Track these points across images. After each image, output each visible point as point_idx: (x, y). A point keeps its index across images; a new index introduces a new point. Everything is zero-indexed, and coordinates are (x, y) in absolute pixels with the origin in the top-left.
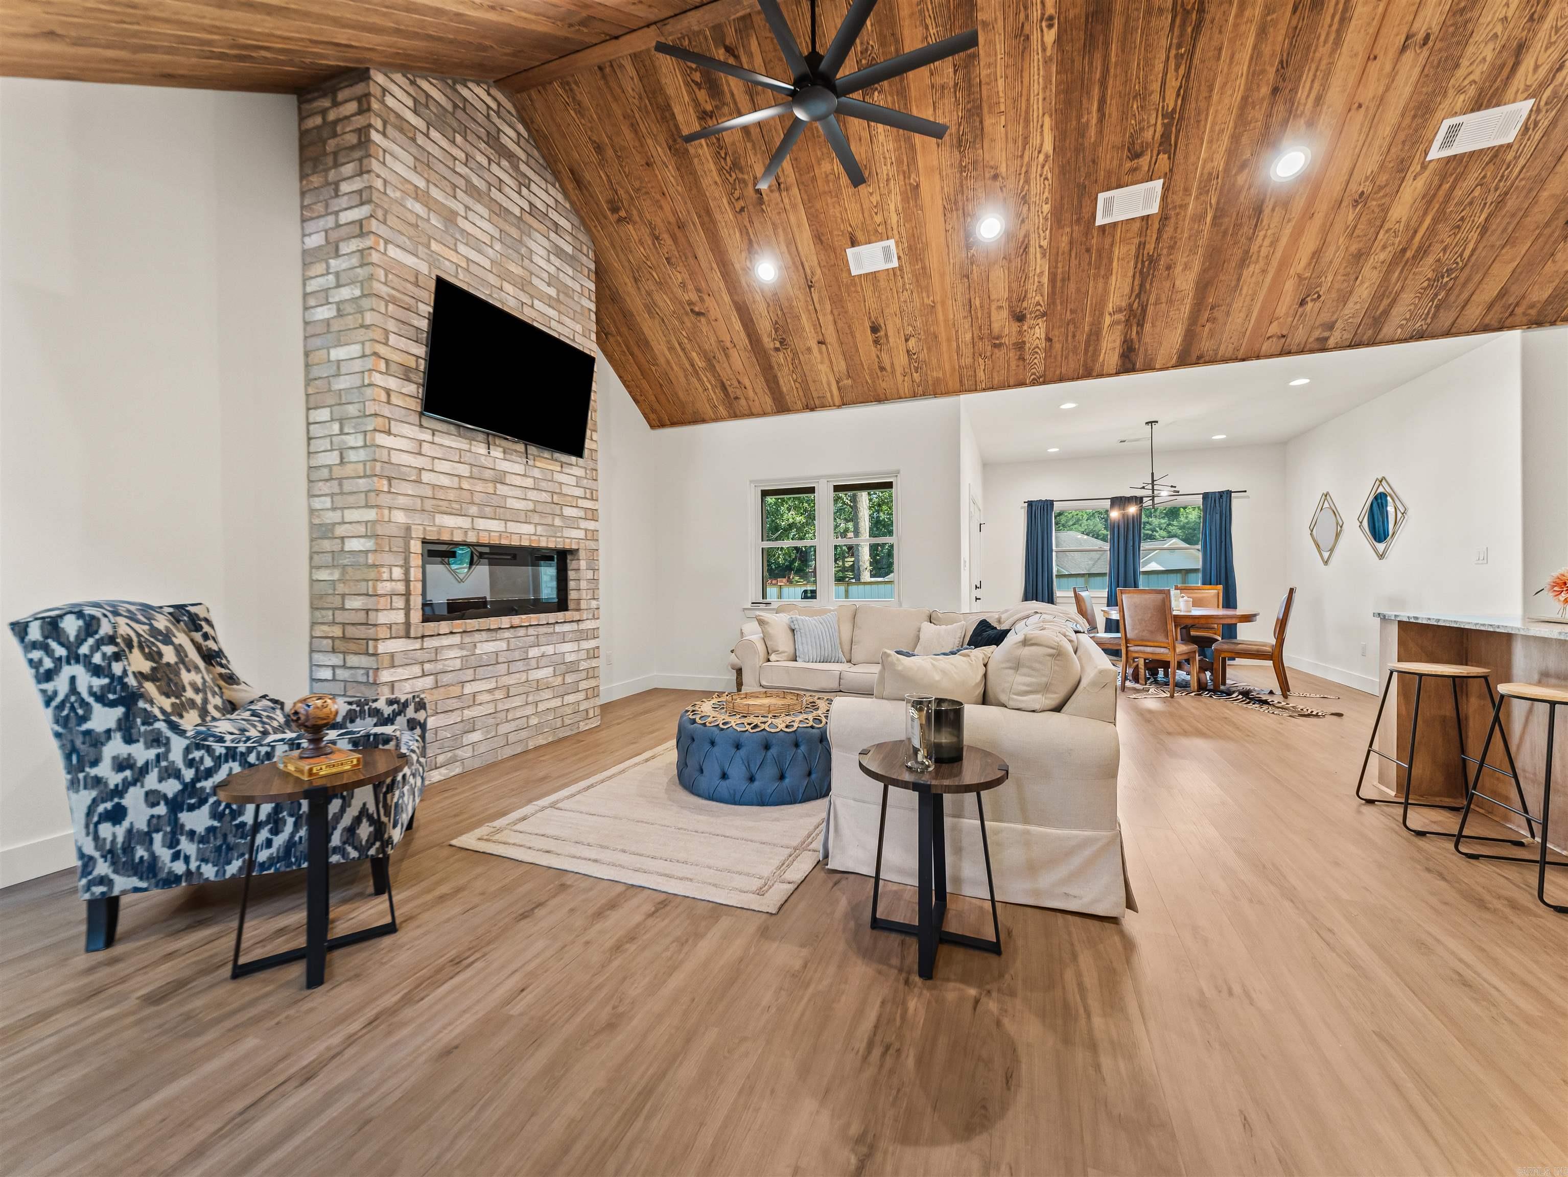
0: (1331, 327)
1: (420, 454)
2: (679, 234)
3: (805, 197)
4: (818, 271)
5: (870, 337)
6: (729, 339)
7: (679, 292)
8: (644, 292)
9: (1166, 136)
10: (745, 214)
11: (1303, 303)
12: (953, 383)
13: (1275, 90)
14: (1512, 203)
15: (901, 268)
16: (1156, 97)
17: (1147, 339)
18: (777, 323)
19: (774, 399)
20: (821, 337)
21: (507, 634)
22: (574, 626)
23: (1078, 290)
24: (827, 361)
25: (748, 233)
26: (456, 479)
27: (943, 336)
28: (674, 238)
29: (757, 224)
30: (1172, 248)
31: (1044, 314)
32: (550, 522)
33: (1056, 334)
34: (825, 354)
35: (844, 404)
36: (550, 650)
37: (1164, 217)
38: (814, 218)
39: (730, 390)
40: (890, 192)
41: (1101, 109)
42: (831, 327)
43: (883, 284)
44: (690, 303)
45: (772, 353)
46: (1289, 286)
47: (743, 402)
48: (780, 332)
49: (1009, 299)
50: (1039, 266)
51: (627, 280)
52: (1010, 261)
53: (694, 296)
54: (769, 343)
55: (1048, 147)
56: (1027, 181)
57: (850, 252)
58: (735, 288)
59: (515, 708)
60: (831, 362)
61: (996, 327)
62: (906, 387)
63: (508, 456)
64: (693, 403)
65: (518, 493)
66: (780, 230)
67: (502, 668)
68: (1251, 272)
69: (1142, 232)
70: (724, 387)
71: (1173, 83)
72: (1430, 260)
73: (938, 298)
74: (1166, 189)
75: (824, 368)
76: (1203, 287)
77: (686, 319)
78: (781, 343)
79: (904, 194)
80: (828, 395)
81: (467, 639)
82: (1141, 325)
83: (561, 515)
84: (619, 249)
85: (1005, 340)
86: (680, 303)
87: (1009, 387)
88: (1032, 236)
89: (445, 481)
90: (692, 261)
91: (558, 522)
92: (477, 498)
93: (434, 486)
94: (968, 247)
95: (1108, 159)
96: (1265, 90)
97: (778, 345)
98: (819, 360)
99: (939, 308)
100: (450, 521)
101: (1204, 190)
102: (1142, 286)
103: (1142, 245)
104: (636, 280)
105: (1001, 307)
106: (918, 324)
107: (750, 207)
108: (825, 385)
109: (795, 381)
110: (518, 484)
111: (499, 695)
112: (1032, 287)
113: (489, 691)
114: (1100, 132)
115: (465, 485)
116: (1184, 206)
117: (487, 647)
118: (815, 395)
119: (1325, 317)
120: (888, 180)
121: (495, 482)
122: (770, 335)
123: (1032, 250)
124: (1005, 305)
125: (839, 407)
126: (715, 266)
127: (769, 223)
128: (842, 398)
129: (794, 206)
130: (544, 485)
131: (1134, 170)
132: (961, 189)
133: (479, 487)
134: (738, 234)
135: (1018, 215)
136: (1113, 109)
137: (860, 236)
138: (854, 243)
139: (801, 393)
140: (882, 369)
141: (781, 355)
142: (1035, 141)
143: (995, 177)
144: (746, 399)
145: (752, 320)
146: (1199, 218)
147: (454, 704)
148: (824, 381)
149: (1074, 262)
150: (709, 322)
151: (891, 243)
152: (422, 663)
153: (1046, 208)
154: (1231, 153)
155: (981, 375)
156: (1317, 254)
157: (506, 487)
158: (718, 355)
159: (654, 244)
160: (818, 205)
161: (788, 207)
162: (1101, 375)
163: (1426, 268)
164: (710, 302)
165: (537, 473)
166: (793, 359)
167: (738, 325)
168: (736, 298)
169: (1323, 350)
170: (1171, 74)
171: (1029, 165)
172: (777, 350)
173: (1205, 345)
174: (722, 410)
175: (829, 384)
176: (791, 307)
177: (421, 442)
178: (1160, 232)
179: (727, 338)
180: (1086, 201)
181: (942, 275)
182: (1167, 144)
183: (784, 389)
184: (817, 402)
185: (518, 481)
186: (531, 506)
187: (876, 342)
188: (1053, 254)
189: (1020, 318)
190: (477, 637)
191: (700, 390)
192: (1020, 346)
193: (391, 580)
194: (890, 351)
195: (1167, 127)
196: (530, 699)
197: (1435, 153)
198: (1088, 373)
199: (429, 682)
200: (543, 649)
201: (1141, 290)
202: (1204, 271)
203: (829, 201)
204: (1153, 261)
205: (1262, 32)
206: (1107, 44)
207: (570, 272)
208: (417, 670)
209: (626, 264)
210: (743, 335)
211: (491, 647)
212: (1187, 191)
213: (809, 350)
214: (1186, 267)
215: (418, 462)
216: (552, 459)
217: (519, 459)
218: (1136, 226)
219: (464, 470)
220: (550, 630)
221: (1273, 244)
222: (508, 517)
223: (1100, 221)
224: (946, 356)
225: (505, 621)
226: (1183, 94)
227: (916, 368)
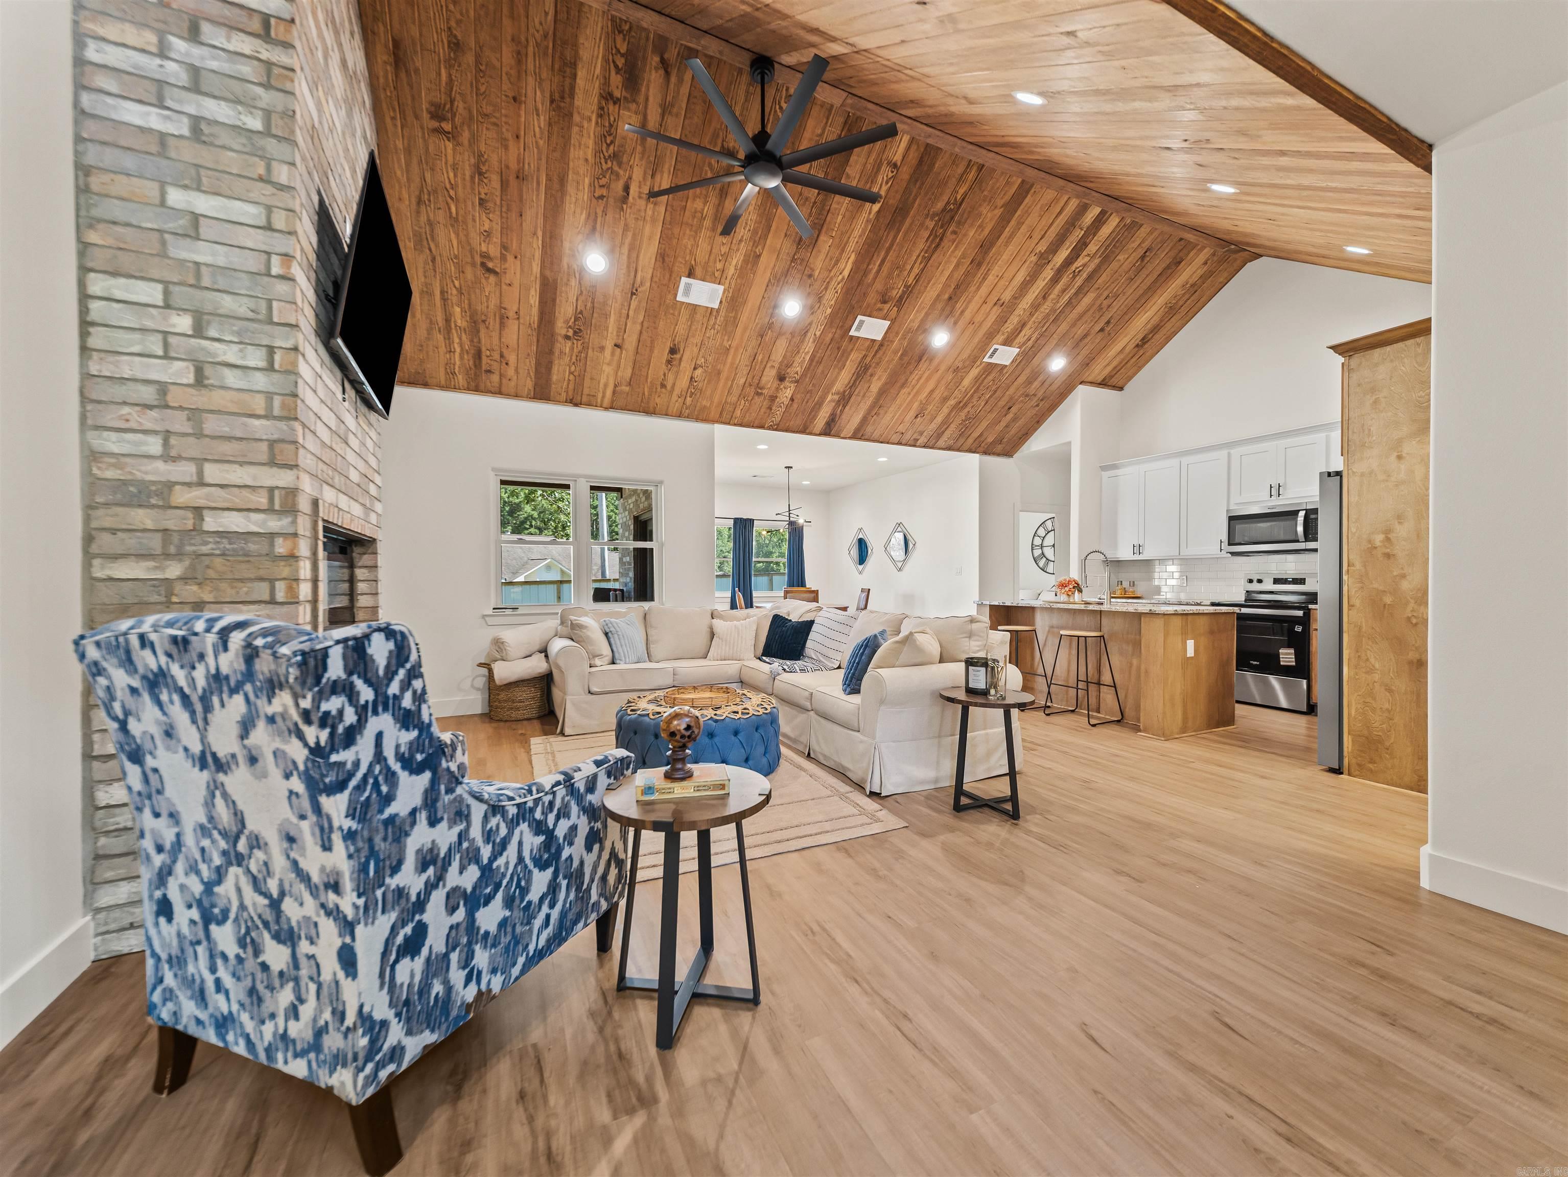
0: (921, 433)
1: (316, 393)
2: (513, 182)
3: (668, 218)
4: (648, 284)
5: (665, 355)
6: (515, 309)
7: (475, 239)
8: (423, 218)
9: (901, 298)
10: (602, 203)
11: (916, 417)
12: (714, 414)
13: (950, 298)
14: (998, 393)
15: (718, 311)
16: (906, 273)
17: (843, 416)
18: (581, 313)
19: (536, 385)
20: (620, 342)
23: (823, 372)
24: (615, 363)
25: (595, 220)
26: (331, 434)
27: (724, 375)
28: (504, 185)
29: (610, 217)
30: (878, 364)
31: (797, 382)
33: (798, 397)
34: (616, 358)
35: (611, 407)
37: (881, 345)
38: (665, 238)
39: (485, 360)
40: (738, 250)
41: (881, 265)
42: (635, 338)
43: (698, 317)
44: (485, 256)
45: (560, 339)
46: (916, 405)
47: (495, 378)
48: (579, 323)
49: (781, 363)
50: (809, 347)
51: (405, 195)
52: (793, 337)
53: (494, 250)
54: (561, 328)
55: (846, 273)
56: (826, 289)
57: (684, 280)
58: (552, 263)
60: (619, 366)
61: (764, 379)
62: (675, 406)
64: (422, 361)
66: (630, 234)
68: (905, 391)
69: (869, 349)
70: (478, 355)
71: (916, 270)
72: (966, 410)
73: (734, 344)
74: (889, 328)
75: (608, 370)
76: (882, 392)
77: (469, 271)
78: (575, 333)
79: (746, 256)
80: (600, 395)
82: (844, 407)
84: (415, 161)
85: (765, 391)
86: (471, 251)
87: (753, 427)
88: (814, 325)
89: (326, 436)
90: (514, 215)
91: (366, 501)
92: (339, 463)
93: (322, 443)
94: (772, 316)
95: (872, 297)
96: (946, 296)
97: (570, 333)
98: (607, 361)
99: (732, 351)
101: (904, 338)
102: (855, 381)
103: (865, 356)
104: (419, 202)
105: (773, 367)
106: (710, 359)
107: (611, 201)
108: (601, 385)
109: (571, 373)
112: (798, 360)
114: (875, 278)
115: (334, 444)
116: (892, 342)
118: (586, 391)
119: (921, 428)
120: (741, 241)
122: (567, 322)
123: (809, 334)
124: (777, 366)
125: (606, 409)
126: (540, 233)
127: (622, 223)
128: (613, 401)
129: (654, 220)
131: (880, 310)
132: (786, 273)
134: (584, 216)
135: (812, 307)
136: (885, 269)
137: (699, 271)
138: (690, 275)
139: (571, 387)
140: (663, 386)
141: (569, 344)
142: (841, 265)
143: (810, 276)
144: (501, 375)
145: (554, 300)
146: (895, 352)
148: (603, 381)
149: (828, 352)
150: (499, 284)
151: (721, 288)
153: (829, 311)
154: (923, 321)
155: (738, 413)
156: (932, 391)
158: (491, 321)
159: (472, 178)
160: (676, 231)
161: (648, 218)
162: (810, 434)
163: (963, 415)
164: (512, 266)
166: (580, 352)
167: (534, 299)
168: (548, 273)
169: (914, 446)
170: (917, 265)
171: (831, 279)
172: (567, 337)
173: (869, 429)
174: (461, 379)
175: (606, 386)
176: (605, 304)
177: (317, 375)
178: (877, 352)
179: (512, 308)
180: (851, 317)
181: (745, 329)
182: (900, 303)
183: (555, 378)
184: (585, 399)
187: (669, 362)
188: (819, 341)
189: (781, 378)
191: (442, 350)
192: (773, 398)
194: (677, 372)
195: (904, 292)
197: (986, 360)
198: (804, 430)
201: (853, 385)
202: (886, 384)
203: (688, 232)
204: (867, 368)
205: (957, 266)
206: (899, 231)
209: (417, 180)
210: (535, 311)
212: (897, 333)
213: (602, 349)
214: (879, 379)
215: (315, 404)
217: (354, 415)
218: (868, 343)
219: (333, 422)
221: (918, 381)
223: (853, 333)
224: (719, 391)
226: (918, 279)
227: (692, 394)
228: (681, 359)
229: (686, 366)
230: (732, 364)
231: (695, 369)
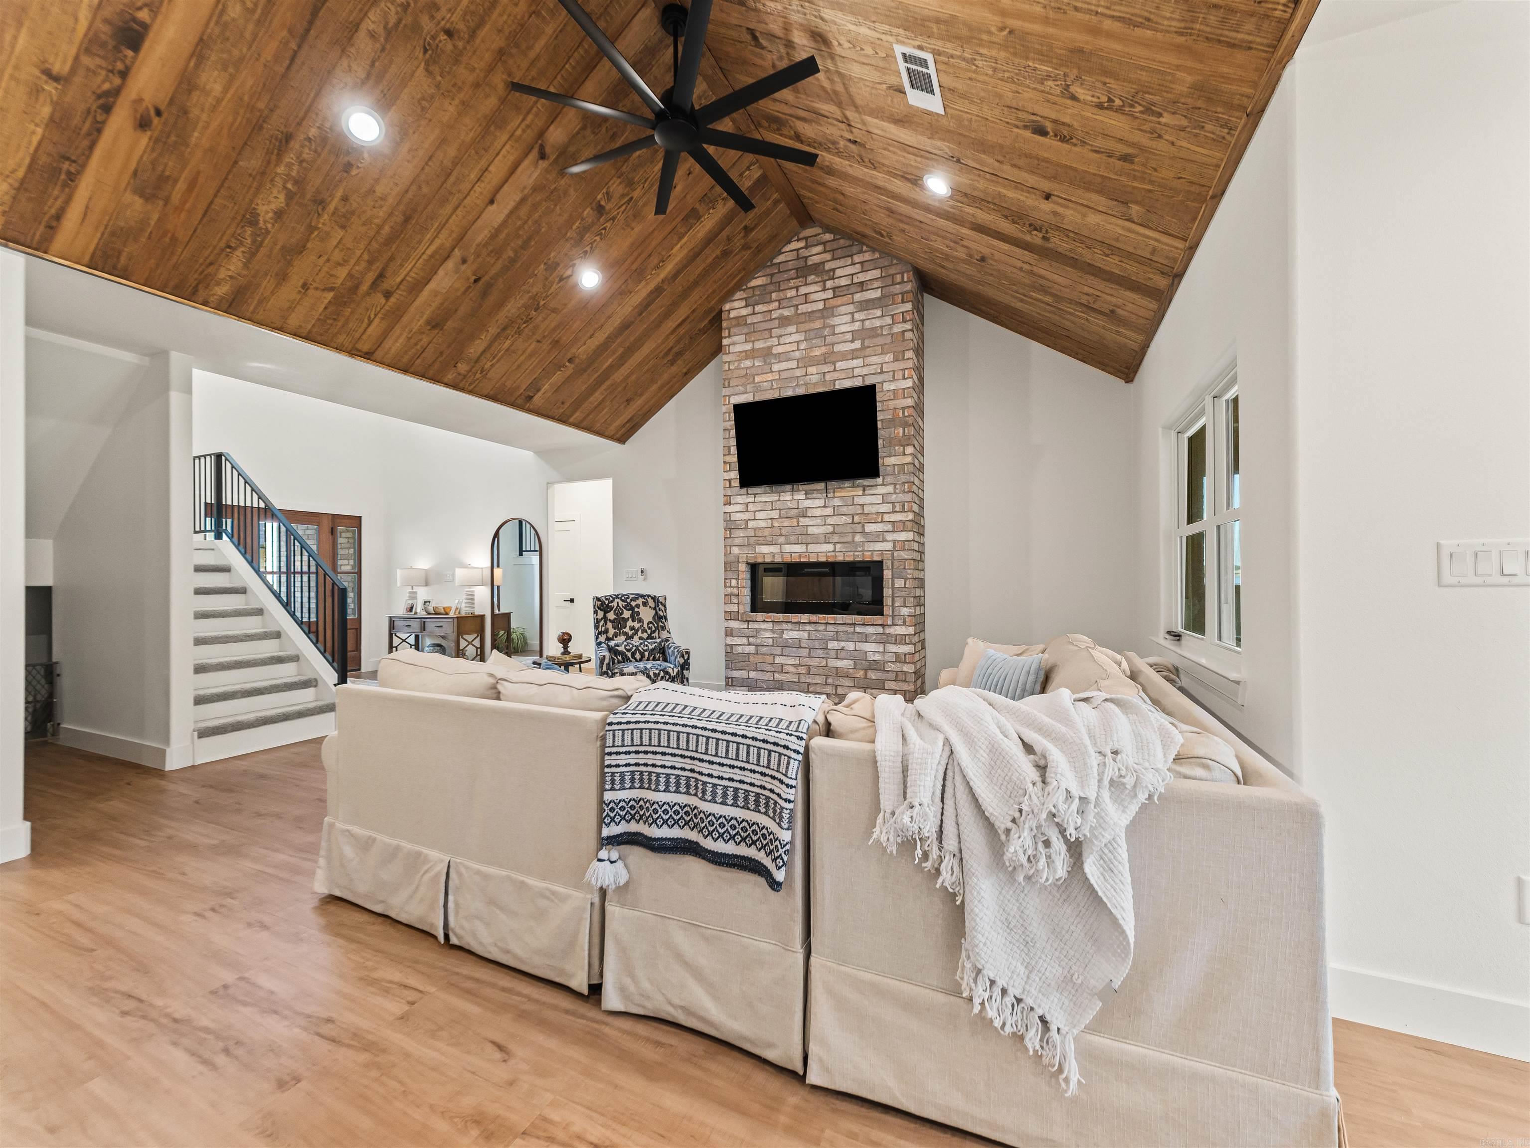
1: (747, 511)
4: (938, 143)
5: (1050, 143)
6: (1020, 262)
7: (957, 254)
8: (956, 272)
10: (877, 165)
15: (936, 52)
18: (1005, 216)
21: (808, 627)
22: (880, 630)
25: (895, 174)
26: (770, 521)
29: (884, 161)
32: (849, 539)
35: (1188, 241)
36: (851, 646)
38: (874, 114)
39: (1095, 307)
40: (835, 23)
42: (1024, 174)
43: (961, 85)
44: (970, 256)
53: (963, 250)
54: (1034, 238)
57: (912, 100)
58: (954, 220)
59: (816, 684)
60: (1087, 207)
63: (809, 496)
64: (1102, 338)
65: (819, 521)
66: (891, 148)
67: (805, 652)
70: (1090, 309)
75: (1093, 220)
77: (989, 270)
78: (1033, 231)
80: (1157, 244)
81: (777, 627)
83: (863, 532)
86: (970, 261)
89: (762, 524)
91: (858, 538)
92: (783, 532)
93: (755, 529)
97: (1036, 235)
100: (765, 549)
107: (870, 155)
108: (1131, 235)
109: (1104, 256)
110: (818, 514)
111: (802, 670)
113: (794, 666)
115: (776, 524)
117: (792, 634)
118: (1147, 255)
120: (822, 20)
121: (798, 517)
125: (1192, 248)
127: (884, 154)
130: (844, 510)
133: (786, 523)
134: (897, 181)
137: (891, 80)
138: (901, 91)
141: (1053, 241)
144: (1119, 307)
145: (997, 232)
147: (769, 667)
148: (1121, 231)
150: (994, 260)
152: (748, 637)
157: (807, 519)
158: (1039, 282)
160: (860, 102)
161: (866, 128)
165: (837, 502)
166: (1068, 236)
167: (1002, 246)
168: (967, 225)
172: (1043, 240)
174: (1131, 334)
175: (1132, 231)
176: (984, 192)
177: (747, 504)
179: (1017, 262)
183: (1119, 272)
184: (1166, 262)
185: (818, 512)
186: (830, 529)
187: (1065, 139)
190: (784, 626)
193: (731, 587)
194: (1091, 131)
196: (830, 681)
199: (752, 649)
200: (843, 644)
203: (853, 89)
207: (878, 313)
208: (745, 640)
210: (1015, 250)
211: (795, 635)
213: (1056, 214)
215: (745, 516)
216: (854, 487)
217: (820, 496)
219: (775, 514)
220: (851, 629)
222: (809, 540)
225: (804, 618)
227: (1148, 110)
228: (1055, 121)
229: (1069, 114)
230: (1046, 21)
231: (1074, 98)
